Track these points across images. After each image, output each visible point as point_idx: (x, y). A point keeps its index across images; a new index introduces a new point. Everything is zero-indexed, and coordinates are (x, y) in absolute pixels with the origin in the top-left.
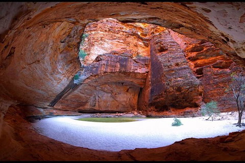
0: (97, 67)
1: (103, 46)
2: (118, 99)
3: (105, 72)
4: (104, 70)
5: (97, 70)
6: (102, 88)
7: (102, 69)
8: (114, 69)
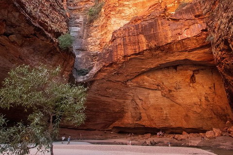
0: (111, 51)
1: (123, 14)
2: (180, 101)
3: (125, 56)
4: (123, 53)
5: (111, 56)
6: (137, 83)
7: (119, 52)
8: (137, 47)
